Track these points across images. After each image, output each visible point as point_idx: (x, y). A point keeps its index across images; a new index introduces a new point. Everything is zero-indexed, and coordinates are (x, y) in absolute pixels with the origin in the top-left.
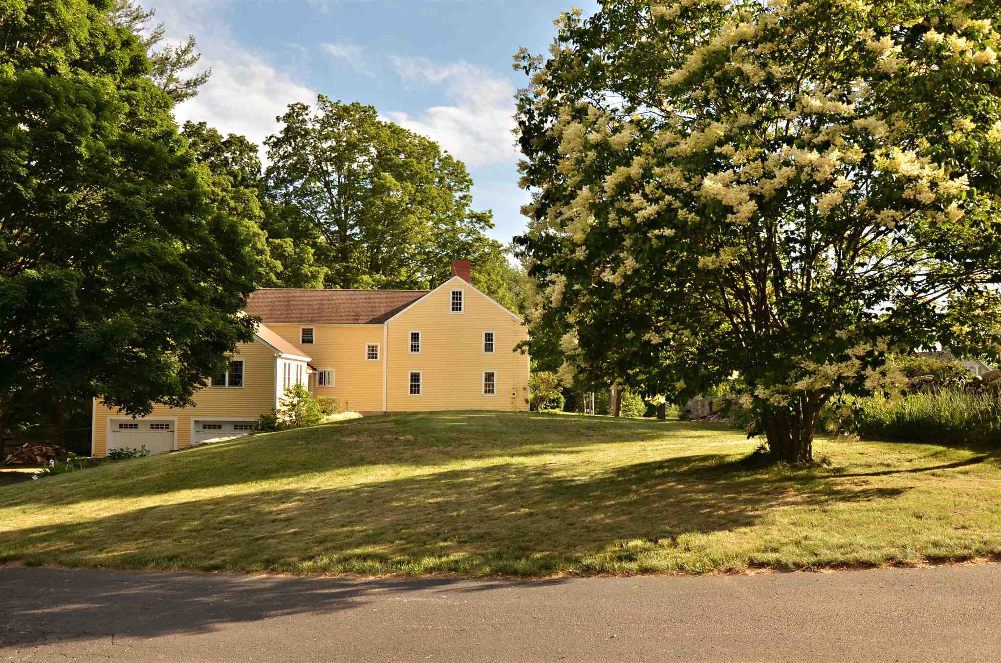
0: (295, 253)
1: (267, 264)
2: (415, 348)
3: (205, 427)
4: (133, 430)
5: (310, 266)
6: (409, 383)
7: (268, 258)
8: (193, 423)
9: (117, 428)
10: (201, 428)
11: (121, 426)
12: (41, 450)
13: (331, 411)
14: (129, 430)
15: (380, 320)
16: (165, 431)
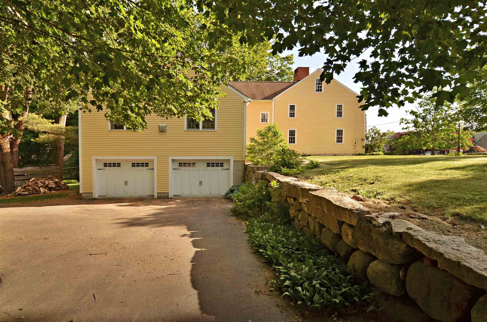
2: (292, 115)
3: (180, 164)
4: (117, 168)
6: (288, 137)
8: (170, 161)
9: (102, 166)
10: (177, 166)
11: (105, 165)
12: (44, 183)
14: (112, 168)
15: (271, 97)
16: (145, 168)
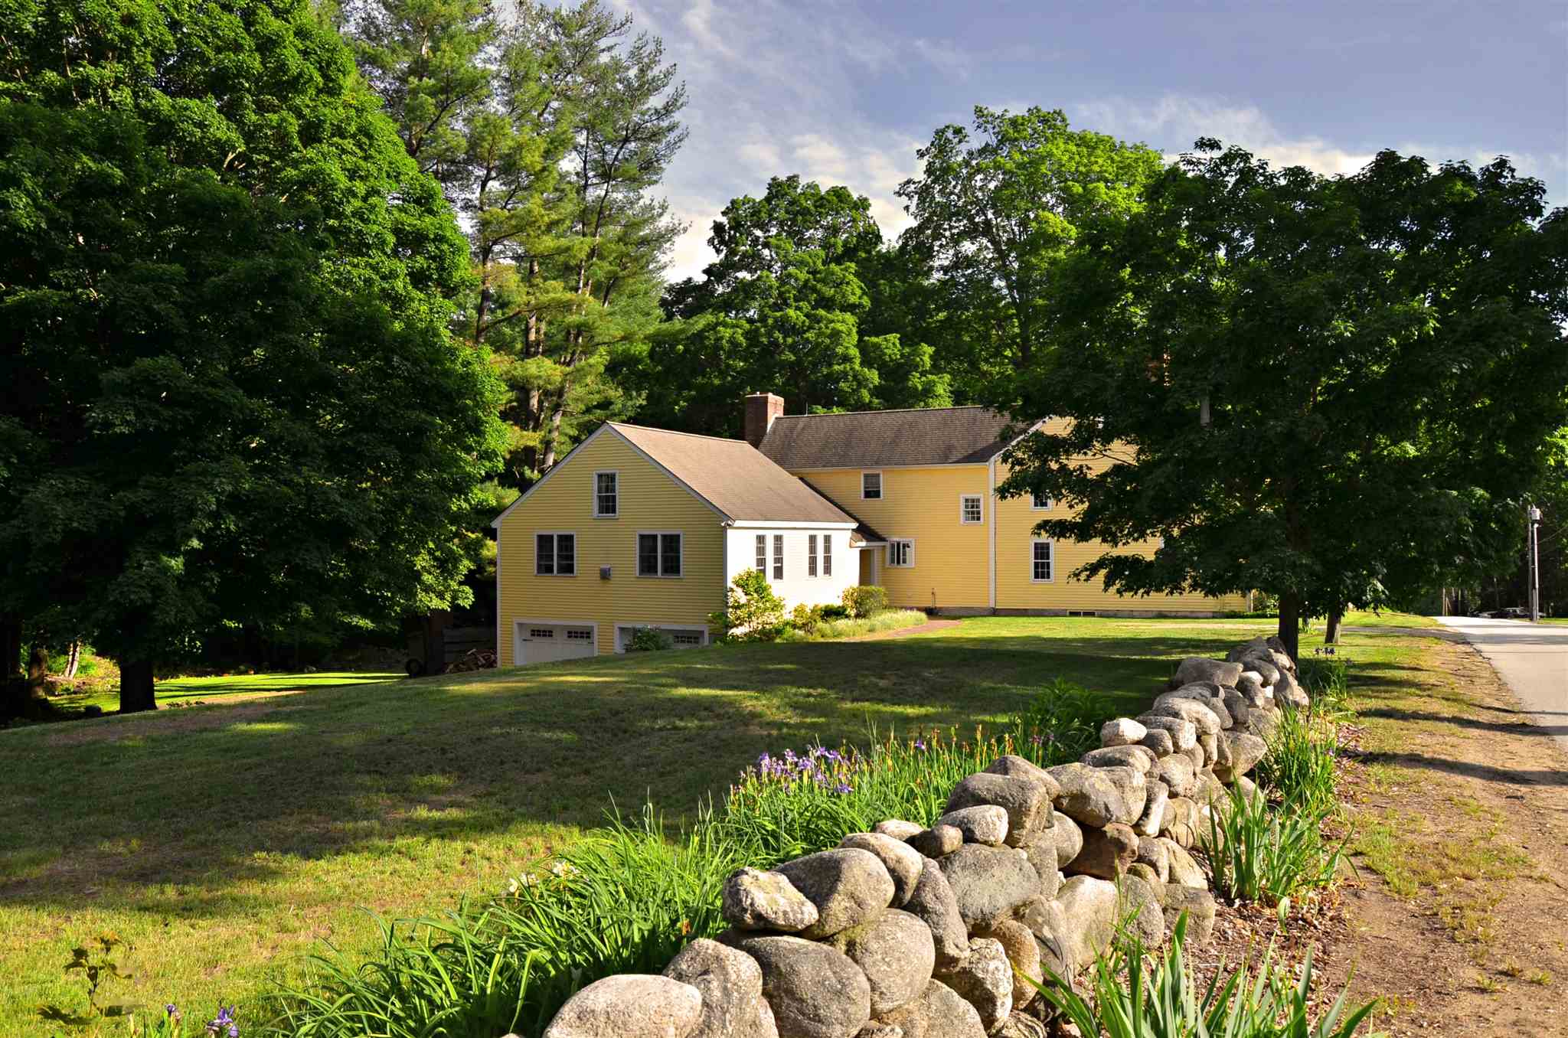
0: (902, 355)
1: (855, 377)
2: (1041, 501)
4: (547, 640)
5: (923, 374)
6: (1033, 561)
7: (857, 367)
8: (617, 631)
9: (528, 635)
11: (533, 633)
13: (867, 611)
14: (542, 639)
16: (585, 641)
